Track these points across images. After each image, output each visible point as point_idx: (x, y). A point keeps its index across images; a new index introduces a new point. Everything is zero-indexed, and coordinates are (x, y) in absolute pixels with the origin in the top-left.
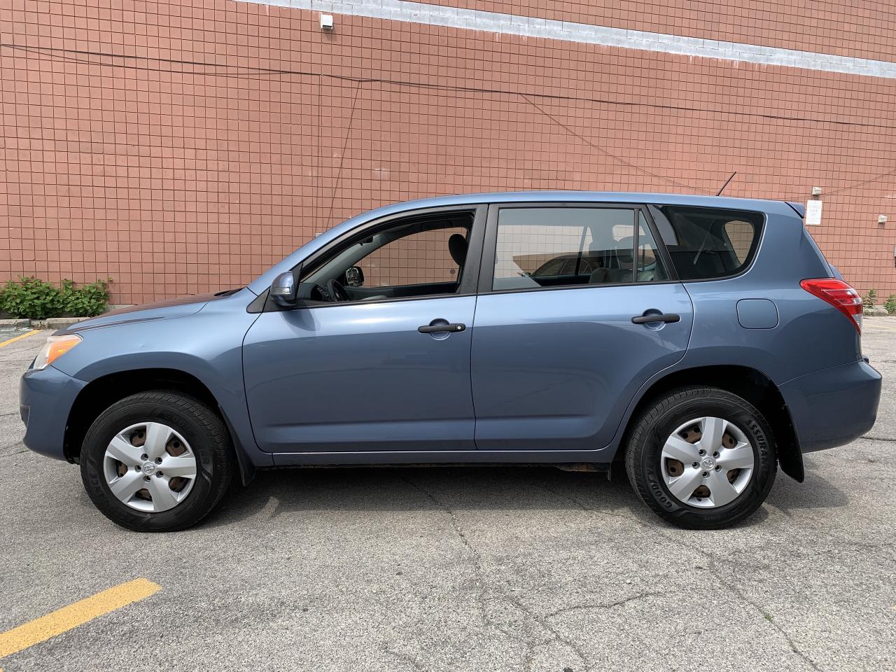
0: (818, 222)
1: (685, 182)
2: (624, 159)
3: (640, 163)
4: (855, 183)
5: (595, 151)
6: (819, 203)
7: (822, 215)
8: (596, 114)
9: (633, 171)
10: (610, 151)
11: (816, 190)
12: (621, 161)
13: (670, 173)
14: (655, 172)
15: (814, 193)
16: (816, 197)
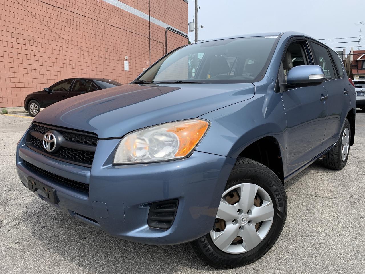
0: (128, 70)
1: (84, 49)
2: (59, 34)
3: (67, 37)
4: (136, 56)
5: (46, 28)
6: (127, 62)
7: (129, 67)
8: (45, 9)
9: (64, 41)
10: (53, 30)
11: (127, 57)
12: (59, 35)
13: (79, 44)
14: (73, 43)
15: (126, 58)
16: (126, 60)
